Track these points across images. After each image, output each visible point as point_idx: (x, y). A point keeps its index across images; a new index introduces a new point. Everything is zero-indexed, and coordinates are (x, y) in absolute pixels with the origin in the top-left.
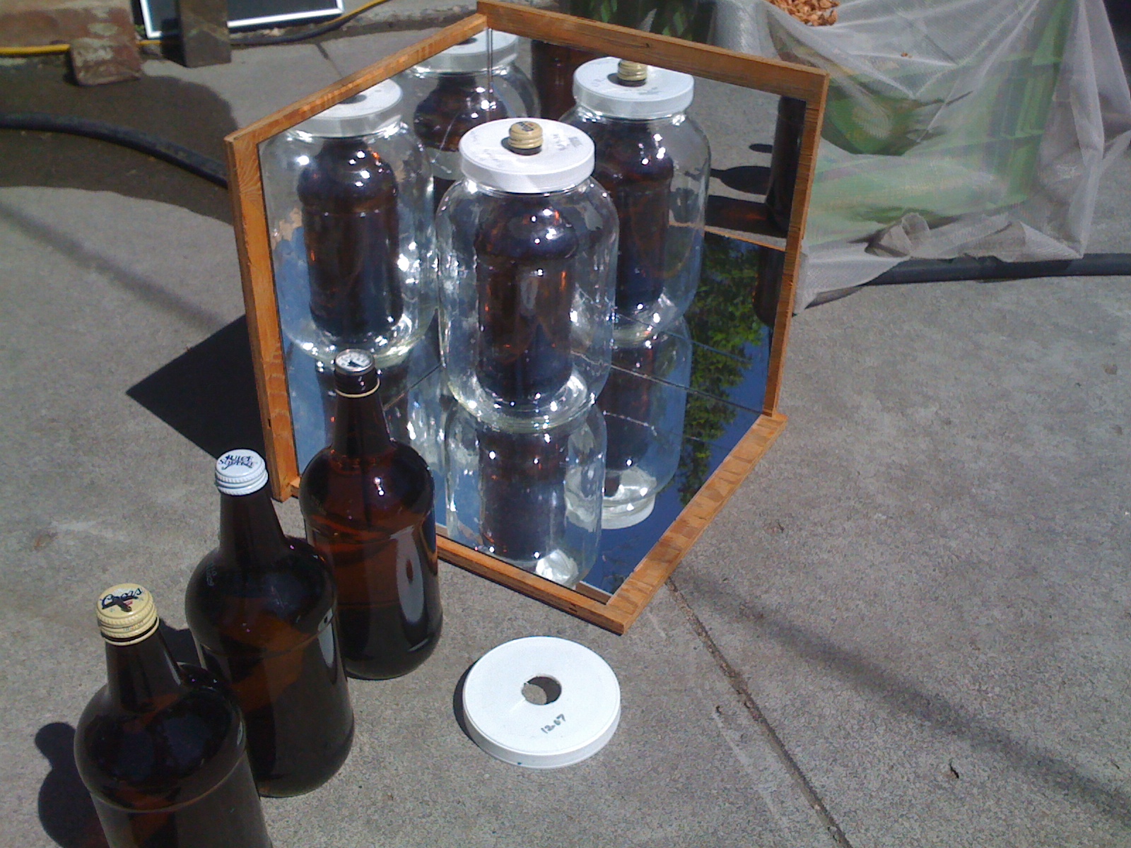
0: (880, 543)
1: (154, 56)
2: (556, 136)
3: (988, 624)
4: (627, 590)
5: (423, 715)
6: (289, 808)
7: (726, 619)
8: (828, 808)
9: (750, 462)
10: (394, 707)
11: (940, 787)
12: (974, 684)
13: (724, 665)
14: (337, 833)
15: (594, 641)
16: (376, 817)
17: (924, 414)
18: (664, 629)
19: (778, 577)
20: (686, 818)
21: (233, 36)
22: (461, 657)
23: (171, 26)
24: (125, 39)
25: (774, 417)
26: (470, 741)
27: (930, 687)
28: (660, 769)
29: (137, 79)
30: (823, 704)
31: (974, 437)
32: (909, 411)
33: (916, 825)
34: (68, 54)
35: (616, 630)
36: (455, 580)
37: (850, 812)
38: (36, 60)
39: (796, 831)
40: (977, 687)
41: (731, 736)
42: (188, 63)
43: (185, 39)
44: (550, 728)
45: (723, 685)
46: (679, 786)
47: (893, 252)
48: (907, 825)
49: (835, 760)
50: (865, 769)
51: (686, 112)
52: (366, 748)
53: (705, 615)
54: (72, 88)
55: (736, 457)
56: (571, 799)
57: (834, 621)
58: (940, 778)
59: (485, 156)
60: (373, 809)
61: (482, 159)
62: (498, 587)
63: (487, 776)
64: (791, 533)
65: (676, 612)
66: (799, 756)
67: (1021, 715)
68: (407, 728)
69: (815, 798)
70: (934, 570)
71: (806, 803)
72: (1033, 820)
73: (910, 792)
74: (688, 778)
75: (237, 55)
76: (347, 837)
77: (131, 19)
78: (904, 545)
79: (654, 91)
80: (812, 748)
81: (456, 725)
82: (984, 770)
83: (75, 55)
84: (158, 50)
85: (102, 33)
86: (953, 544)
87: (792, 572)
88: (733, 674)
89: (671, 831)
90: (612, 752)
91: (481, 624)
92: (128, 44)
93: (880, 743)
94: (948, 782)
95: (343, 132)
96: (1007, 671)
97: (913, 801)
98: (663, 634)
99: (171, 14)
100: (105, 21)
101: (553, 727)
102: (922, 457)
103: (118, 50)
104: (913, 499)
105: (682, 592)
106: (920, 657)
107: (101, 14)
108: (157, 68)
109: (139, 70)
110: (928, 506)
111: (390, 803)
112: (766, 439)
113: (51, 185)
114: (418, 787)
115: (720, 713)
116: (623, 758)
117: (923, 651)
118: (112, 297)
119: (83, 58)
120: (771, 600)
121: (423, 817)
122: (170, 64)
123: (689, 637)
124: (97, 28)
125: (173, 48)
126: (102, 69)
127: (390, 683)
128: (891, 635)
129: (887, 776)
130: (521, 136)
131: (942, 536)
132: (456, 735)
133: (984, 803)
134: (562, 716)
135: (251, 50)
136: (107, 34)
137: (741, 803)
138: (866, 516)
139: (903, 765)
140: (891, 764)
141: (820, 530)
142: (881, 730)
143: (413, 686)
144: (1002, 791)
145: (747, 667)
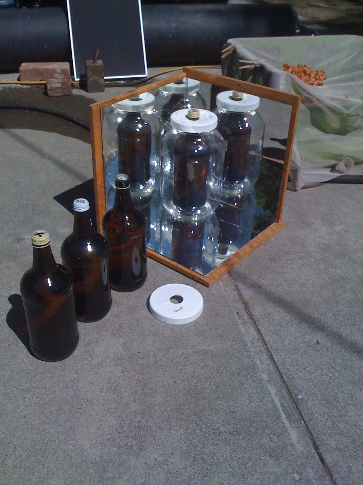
0: (310, 268)
1: (76, 88)
2: (205, 115)
3: (344, 298)
4: (213, 273)
5: (136, 304)
6: (87, 326)
7: (247, 286)
8: (269, 347)
9: (267, 237)
10: (127, 301)
11: (312, 346)
12: (333, 316)
13: (243, 300)
14: (101, 335)
15: (199, 288)
16: (115, 332)
17: (338, 228)
18: (224, 287)
19: (269, 275)
20: (218, 344)
21: (106, 82)
22: (152, 288)
23: (83, 77)
24: (66, 80)
25: (280, 223)
26: (150, 314)
27: (316, 315)
28: (213, 329)
29: (69, 95)
30: (275, 316)
31: (356, 237)
32: (333, 227)
33: (299, 357)
34: (45, 84)
35: (207, 285)
36: (155, 265)
37: (276, 349)
38: (34, 86)
39: (256, 353)
40: (334, 317)
41: (240, 322)
42: (88, 91)
43: (88, 82)
44: (177, 311)
45: (241, 306)
46: (218, 334)
47: (339, 172)
48: (296, 356)
49: (275, 333)
50: (285, 337)
51: (256, 111)
52: (115, 312)
53: (240, 285)
54: (46, 97)
55: (262, 235)
56: (180, 334)
57: (286, 291)
58: (312, 343)
59: (179, 120)
60: (114, 329)
61: (177, 121)
62: (169, 269)
63: (154, 324)
64: (278, 262)
65: (230, 282)
66: (262, 330)
67: (348, 328)
68: (130, 307)
69: (265, 344)
70: (328, 279)
71: (261, 345)
72: (343, 361)
73: (300, 346)
74: (222, 333)
75: (107, 89)
76: (105, 336)
77: (69, 73)
78: (319, 269)
79: (244, 102)
80: (268, 329)
81: (147, 308)
82: (329, 343)
83: (48, 85)
84: (78, 86)
85: (58, 77)
86: (338, 271)
87: (274, 274)
88: (245, 304)
89: (212, 347)
90: (197, 322)
91: (161, 279)
92: (67, 82)
93: (293, 330)
94: (315, 345)
95: (133, 110)
96: (347, 313)
97: (300, 349)
98: (223, 289)
99: (84, 73)
100: (60, 73)
101: (178, 311)
102: (334, 242)
103: (63, 84)
104: (326, 255)
105: (233, 276)
106: (315, 306)
107: (58, 71)
108: (77, 92)
109: (70, 92)
110: (332, 258)
111: (120, 328)
112: (274, 230)
113: (35, 129)
114: (130, 324)
115: (238, 315)
116: (201, 324)
117: (317, 304)
118: (52, 168)
119: (51, 86)
120: (264, 282)
121: (131, 333)
122: (82, 91)
123: (232, 290)
124: (56, 75)
125: (83, 85)
126: (57, 90)
127: (127, 293)
128: (306, 297)
129: (292, 340)
130: (192, 114)
131: (334, 268)
132: (146, 311)
133: (326, 353)
134: (182, 308)
135: (112, 88)
136: (61, 78)
137: (238, 342)
138: (308, 259)
139: (299, 338)
140: (295, 337)
141: (289, 262)
142: (294, 326)
143: (134, 295)
144: (334, 350)
145: (251, 302)
